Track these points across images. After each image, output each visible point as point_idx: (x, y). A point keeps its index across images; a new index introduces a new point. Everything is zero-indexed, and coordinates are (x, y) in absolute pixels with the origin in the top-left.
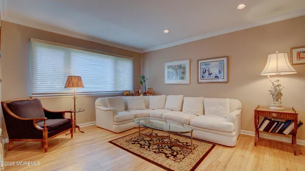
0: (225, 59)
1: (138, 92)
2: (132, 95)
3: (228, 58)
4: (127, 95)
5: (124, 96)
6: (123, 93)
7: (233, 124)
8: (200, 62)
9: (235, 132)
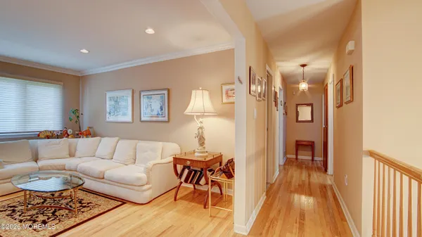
0: (166, 92)
1: (67, 133)
2: (58, 137)
3: (169, 90)
4: (48, 137)
5: (42, 138)
6: (39, 135)
7: (145, 175)
8: (142, 94)
9: (150, 186)
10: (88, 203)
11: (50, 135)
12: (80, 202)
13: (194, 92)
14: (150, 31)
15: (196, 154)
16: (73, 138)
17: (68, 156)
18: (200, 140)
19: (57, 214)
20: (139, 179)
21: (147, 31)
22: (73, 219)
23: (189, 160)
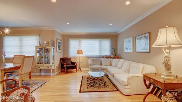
0: (148, 35)
1: (111, 57)
2: (109, 58)
3: (150, 33)
4: (106, 58)
6: (103, 57)
7: (127, 80)
8: (137, 38)
9: (129, 87)
10: (106, 85)
11: (107, 57)
12: (104, 84)
13: (160, 30)
14: (128, 3)
15: (162, 76)
16: (113, 58)
17: (109, 65)
18: (166, 66)
19: (96, 85)
20: (123, 81)
21: (126, 4)
22: (97, 89)
23: (153, 79)
